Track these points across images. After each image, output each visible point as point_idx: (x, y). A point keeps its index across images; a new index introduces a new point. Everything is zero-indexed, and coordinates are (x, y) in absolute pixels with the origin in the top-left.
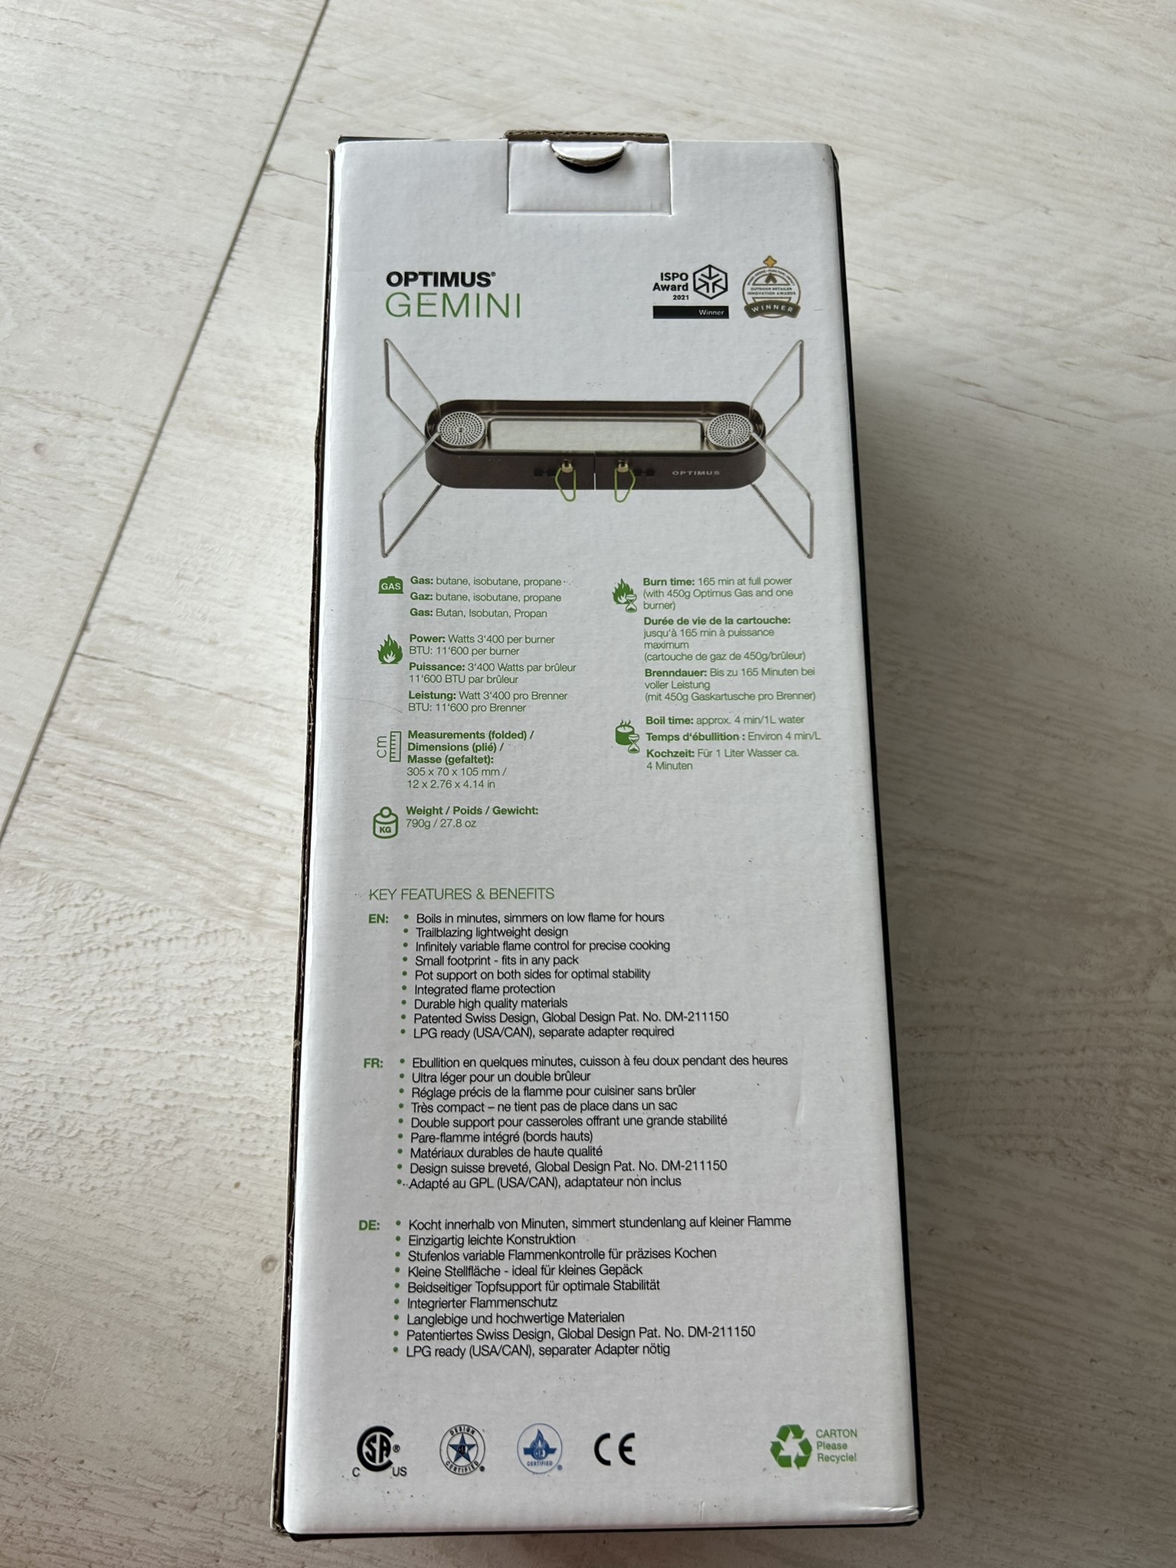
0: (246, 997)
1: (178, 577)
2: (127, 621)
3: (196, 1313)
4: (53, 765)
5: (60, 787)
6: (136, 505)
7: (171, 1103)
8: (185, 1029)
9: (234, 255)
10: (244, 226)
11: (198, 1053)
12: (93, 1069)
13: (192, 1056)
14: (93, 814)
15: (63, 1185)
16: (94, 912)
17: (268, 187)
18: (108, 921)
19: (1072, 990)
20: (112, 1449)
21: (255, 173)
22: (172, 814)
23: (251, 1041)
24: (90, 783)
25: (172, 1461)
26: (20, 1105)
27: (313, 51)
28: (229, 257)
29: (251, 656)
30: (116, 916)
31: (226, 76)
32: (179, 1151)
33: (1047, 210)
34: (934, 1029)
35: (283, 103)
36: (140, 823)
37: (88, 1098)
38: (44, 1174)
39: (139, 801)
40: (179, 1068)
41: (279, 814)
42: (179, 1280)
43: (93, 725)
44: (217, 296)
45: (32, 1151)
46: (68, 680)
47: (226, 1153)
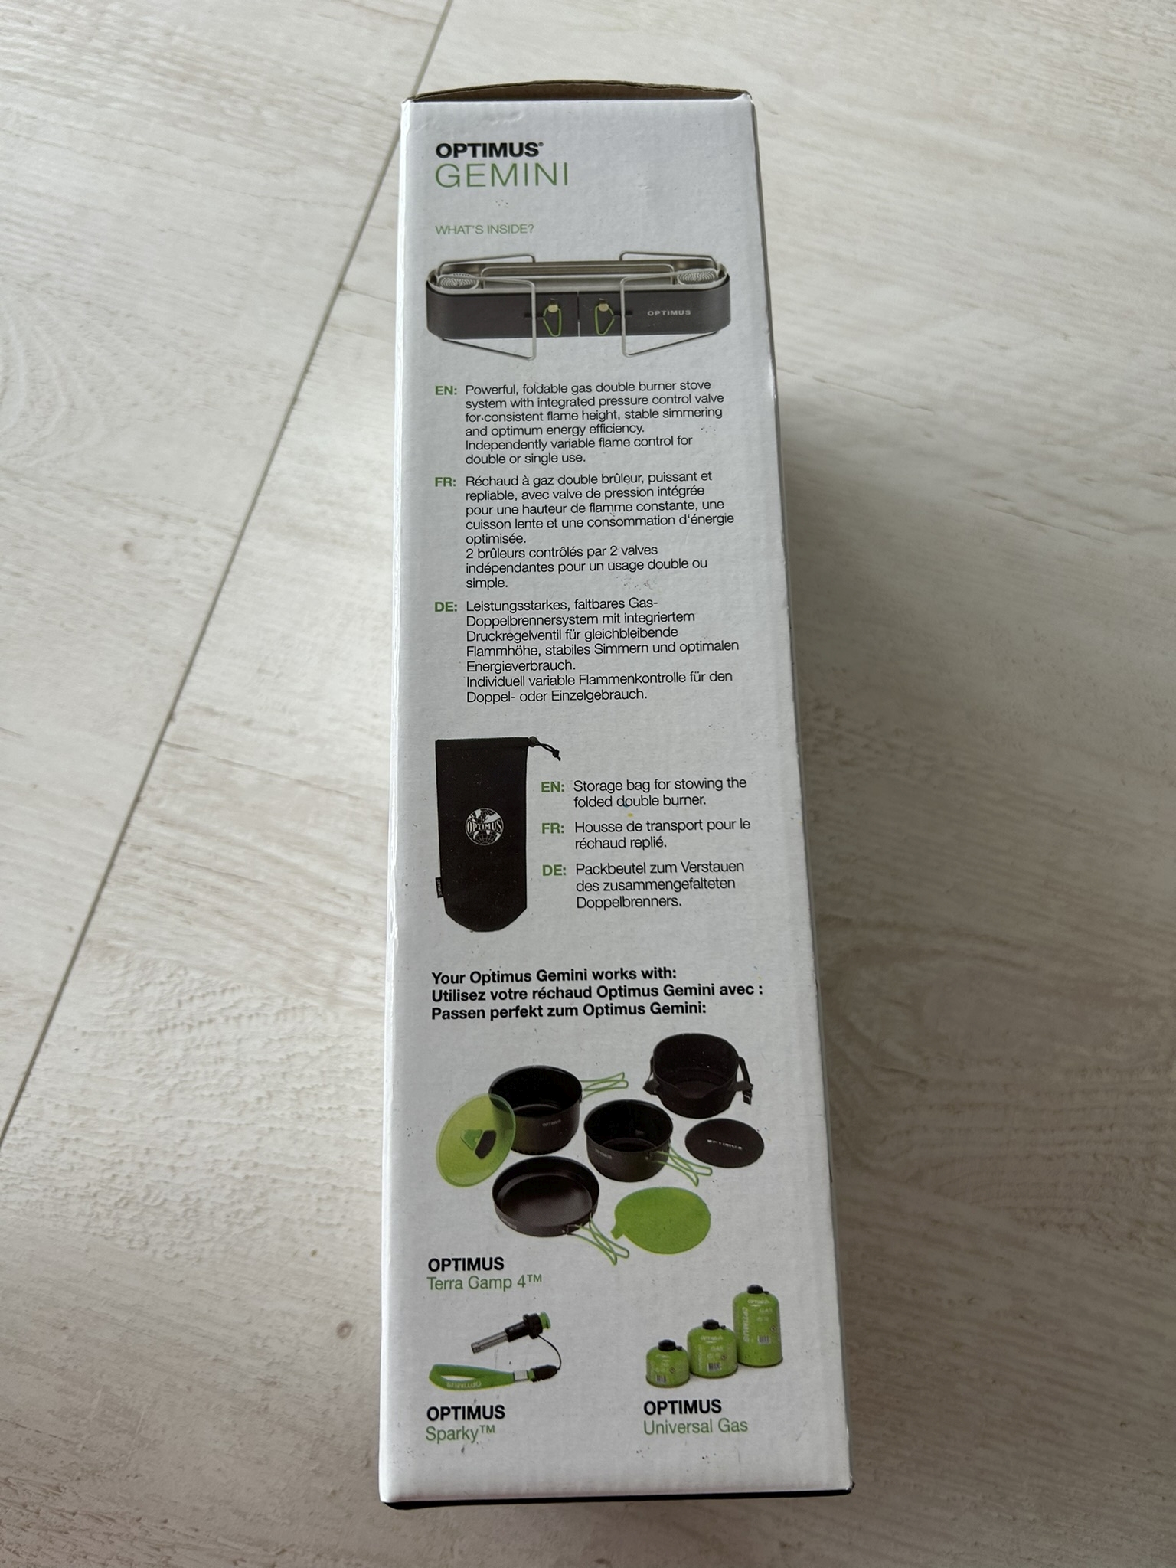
0: (322, 1072)
1: (260, 671)
2: (211, 712)
3: (275, 1377)
4: (139, 849)
5: (146, 869)
6: (220, 603)
8: (264, 1103)
9: (312, 368)
11: (277, 1125)
12: (178, 1140)
13: (271, 1129)
14: (177, 896)
15: (148, 1253)
16: (177, 990)
17: (344, 307)
18: (192, 998)
19: (1099, 1069)
20: (195, 1509)
21: (330, 292)
22: (253, 896)
23: (328, 1115)
24: (175, 866)
25: (251, 1520)
26: (107, 1175)
28: (306, 371)
29: (328, 747)
30: (200, 993)
31: (305, 202)
32: (258, 1220)
33: (1066, 336)
36: (223, 905)
37: (172, 1168)
38: (131, 1241)
39: (221, 883)
40: (260, 1140)
41: (354, 897)
42: (259, 1344)
43: (177, 810)
44: (296, 406)
45: (118, 1220)
46: (154, 768)
47: (303, 1222)
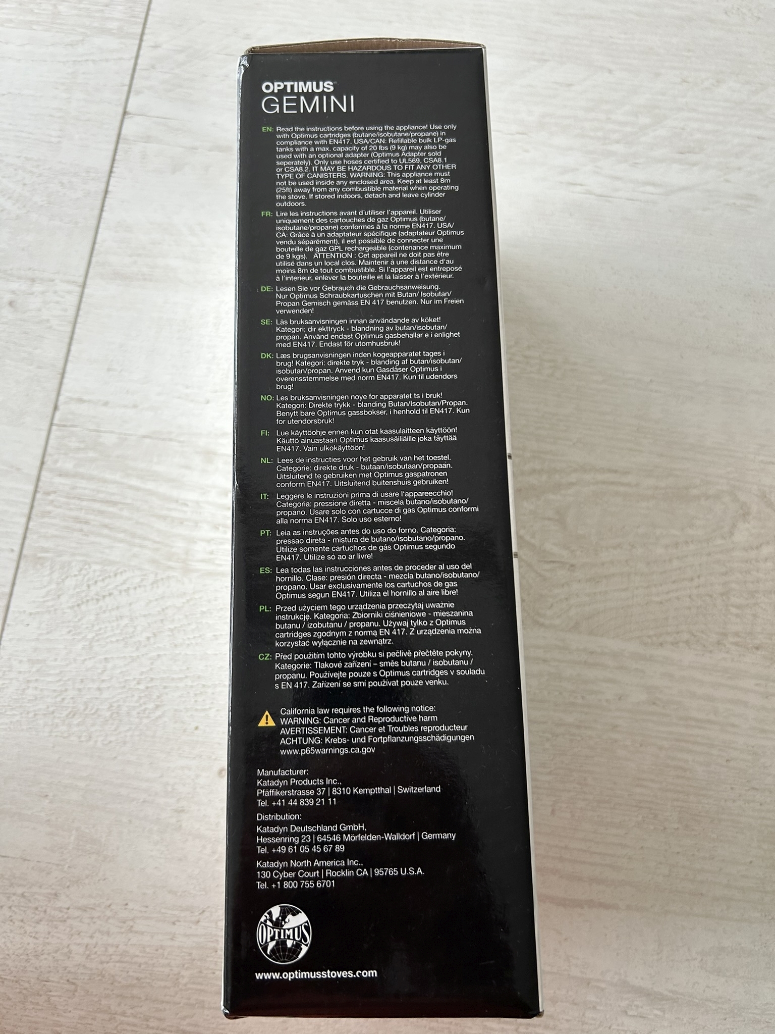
7: (150, 685)
10: (118, 151)
27: (145, 38)
34: (605, 577)
35: (130, 72)
